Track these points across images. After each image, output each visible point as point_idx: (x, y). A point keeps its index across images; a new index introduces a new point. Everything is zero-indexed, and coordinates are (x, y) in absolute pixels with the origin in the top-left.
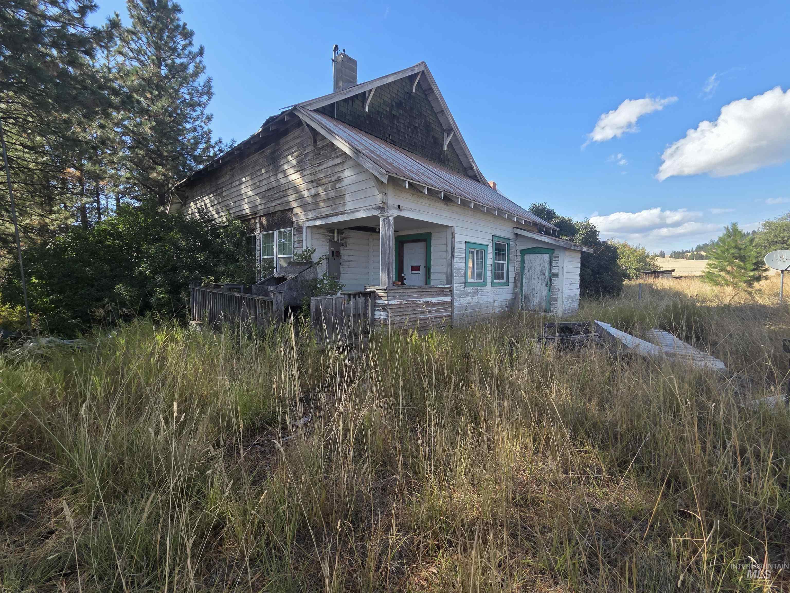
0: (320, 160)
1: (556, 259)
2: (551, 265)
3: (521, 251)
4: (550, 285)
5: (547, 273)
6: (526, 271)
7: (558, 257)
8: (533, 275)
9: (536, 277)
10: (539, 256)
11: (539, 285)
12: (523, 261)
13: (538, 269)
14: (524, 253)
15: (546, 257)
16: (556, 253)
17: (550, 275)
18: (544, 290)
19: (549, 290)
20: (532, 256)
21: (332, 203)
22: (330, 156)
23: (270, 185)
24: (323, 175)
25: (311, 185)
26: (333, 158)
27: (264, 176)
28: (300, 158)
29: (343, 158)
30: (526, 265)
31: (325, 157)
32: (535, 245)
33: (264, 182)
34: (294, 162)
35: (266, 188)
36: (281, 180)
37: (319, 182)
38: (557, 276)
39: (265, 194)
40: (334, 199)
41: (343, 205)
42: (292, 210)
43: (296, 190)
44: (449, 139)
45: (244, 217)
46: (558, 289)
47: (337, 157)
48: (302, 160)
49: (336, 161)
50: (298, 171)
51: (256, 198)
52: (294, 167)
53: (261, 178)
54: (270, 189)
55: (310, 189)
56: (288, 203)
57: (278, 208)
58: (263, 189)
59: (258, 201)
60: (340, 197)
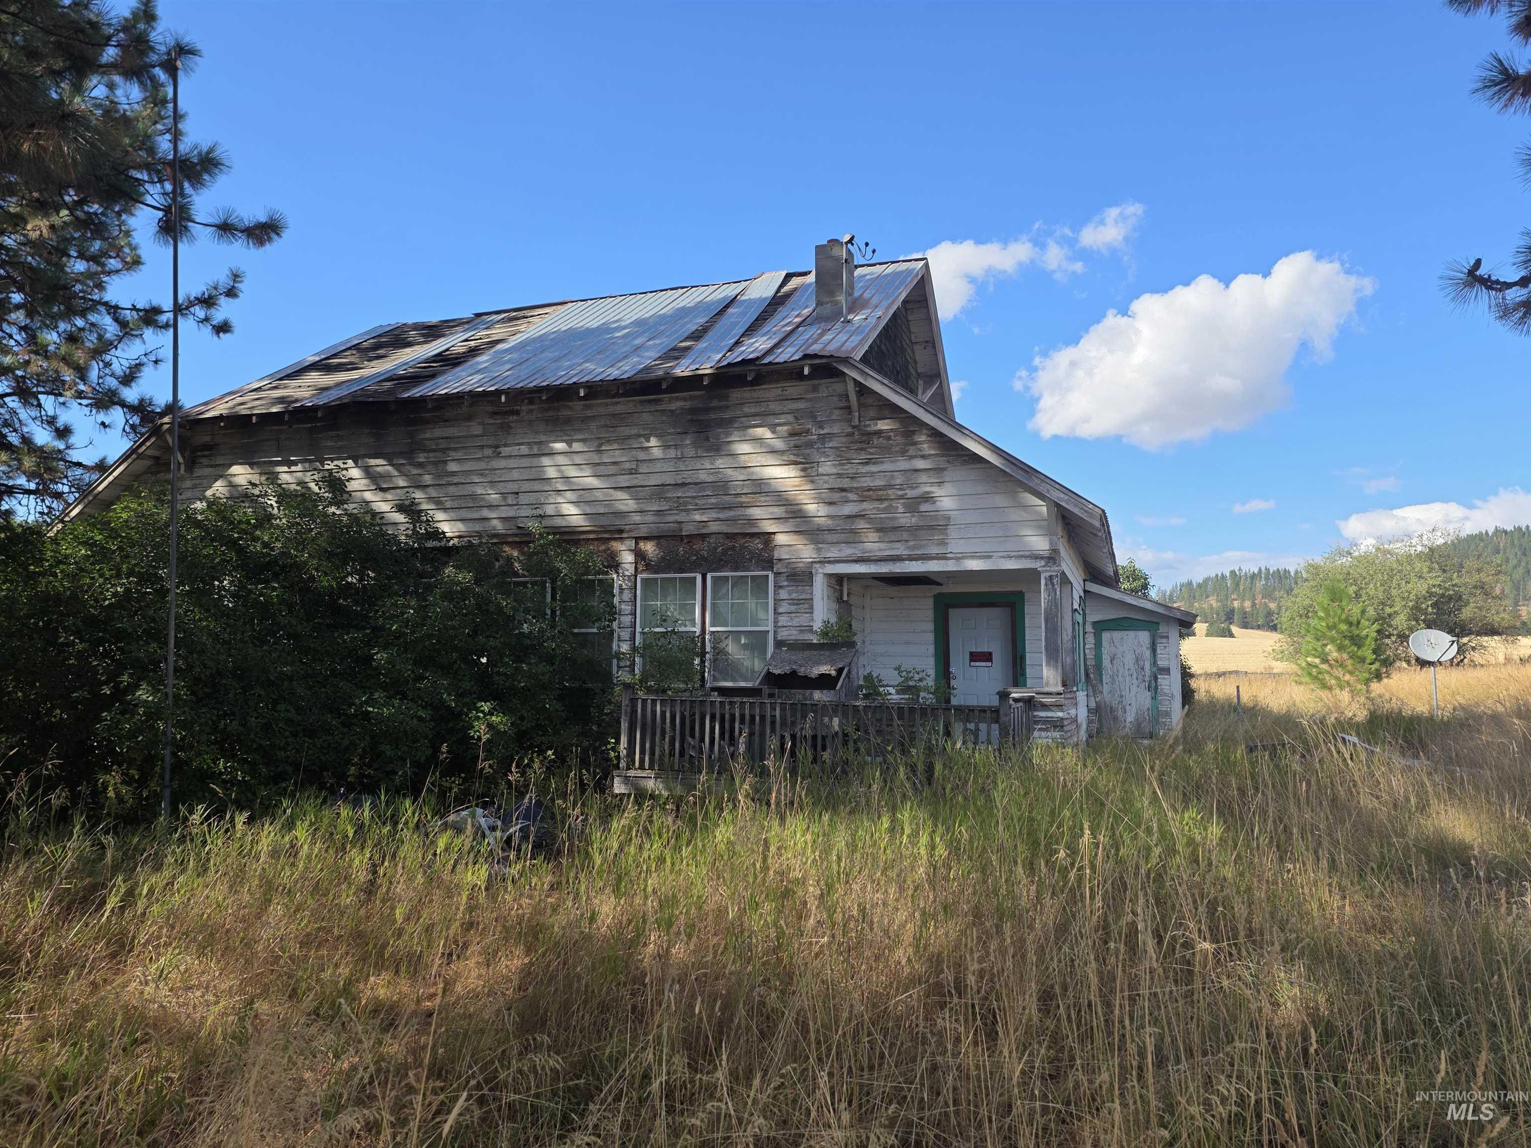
0: (871, 454)
1: (1164, 640)
2: (1154, 650)
3: (1095, 623)
4: (1156, 688)
5: (1147, 666)
6: (1106, 662)
7: (1167, 637)
8: (1121, 670)
9: (1127, 673)
10: (1131, 634)
11: (1134, 689)
12: (1098, 644)
13: (1129, 659)
14: (1101, 627)
15: (1144, 637)
16: (1162, 629)
17: (1155, 669)
18: (1144, 698)
19: (1154, 698)
20: (1117, 635)
21: (905, 536)
22: (903, 453)
23: (687, 477)
24: (879, 482)
25: (836, 496)
26: (912, 457)
27: (657, 453)
28: (803, 439)
29: (942, 462)
30: (1105, 651)
31: (887, 451)
32: (1122, 614)
33: (658, 467)
34: (779, 444)
35: (669, 479)
36: (730, 472)
37: (866, 494)
38: (1167, 671)
39: (660, 491)
40: (914, 530)
41: (943, 543)
42: (768, 537)
43: (781, 499)
44: (929, 393)
45: (561, 533)
46: (1172, 696)
47: (923, 457)
48: (810, 445)
49: (920, 464)
50: (795, 463)
51: (620, 495)
52: (781, 452)
53: (642, 456)
54: (683, 485)
55: (831, 504)
56: (752, 521)
57: (714, 527)
58: (654, 480)
59: (626, 502)
60: (931, 528)
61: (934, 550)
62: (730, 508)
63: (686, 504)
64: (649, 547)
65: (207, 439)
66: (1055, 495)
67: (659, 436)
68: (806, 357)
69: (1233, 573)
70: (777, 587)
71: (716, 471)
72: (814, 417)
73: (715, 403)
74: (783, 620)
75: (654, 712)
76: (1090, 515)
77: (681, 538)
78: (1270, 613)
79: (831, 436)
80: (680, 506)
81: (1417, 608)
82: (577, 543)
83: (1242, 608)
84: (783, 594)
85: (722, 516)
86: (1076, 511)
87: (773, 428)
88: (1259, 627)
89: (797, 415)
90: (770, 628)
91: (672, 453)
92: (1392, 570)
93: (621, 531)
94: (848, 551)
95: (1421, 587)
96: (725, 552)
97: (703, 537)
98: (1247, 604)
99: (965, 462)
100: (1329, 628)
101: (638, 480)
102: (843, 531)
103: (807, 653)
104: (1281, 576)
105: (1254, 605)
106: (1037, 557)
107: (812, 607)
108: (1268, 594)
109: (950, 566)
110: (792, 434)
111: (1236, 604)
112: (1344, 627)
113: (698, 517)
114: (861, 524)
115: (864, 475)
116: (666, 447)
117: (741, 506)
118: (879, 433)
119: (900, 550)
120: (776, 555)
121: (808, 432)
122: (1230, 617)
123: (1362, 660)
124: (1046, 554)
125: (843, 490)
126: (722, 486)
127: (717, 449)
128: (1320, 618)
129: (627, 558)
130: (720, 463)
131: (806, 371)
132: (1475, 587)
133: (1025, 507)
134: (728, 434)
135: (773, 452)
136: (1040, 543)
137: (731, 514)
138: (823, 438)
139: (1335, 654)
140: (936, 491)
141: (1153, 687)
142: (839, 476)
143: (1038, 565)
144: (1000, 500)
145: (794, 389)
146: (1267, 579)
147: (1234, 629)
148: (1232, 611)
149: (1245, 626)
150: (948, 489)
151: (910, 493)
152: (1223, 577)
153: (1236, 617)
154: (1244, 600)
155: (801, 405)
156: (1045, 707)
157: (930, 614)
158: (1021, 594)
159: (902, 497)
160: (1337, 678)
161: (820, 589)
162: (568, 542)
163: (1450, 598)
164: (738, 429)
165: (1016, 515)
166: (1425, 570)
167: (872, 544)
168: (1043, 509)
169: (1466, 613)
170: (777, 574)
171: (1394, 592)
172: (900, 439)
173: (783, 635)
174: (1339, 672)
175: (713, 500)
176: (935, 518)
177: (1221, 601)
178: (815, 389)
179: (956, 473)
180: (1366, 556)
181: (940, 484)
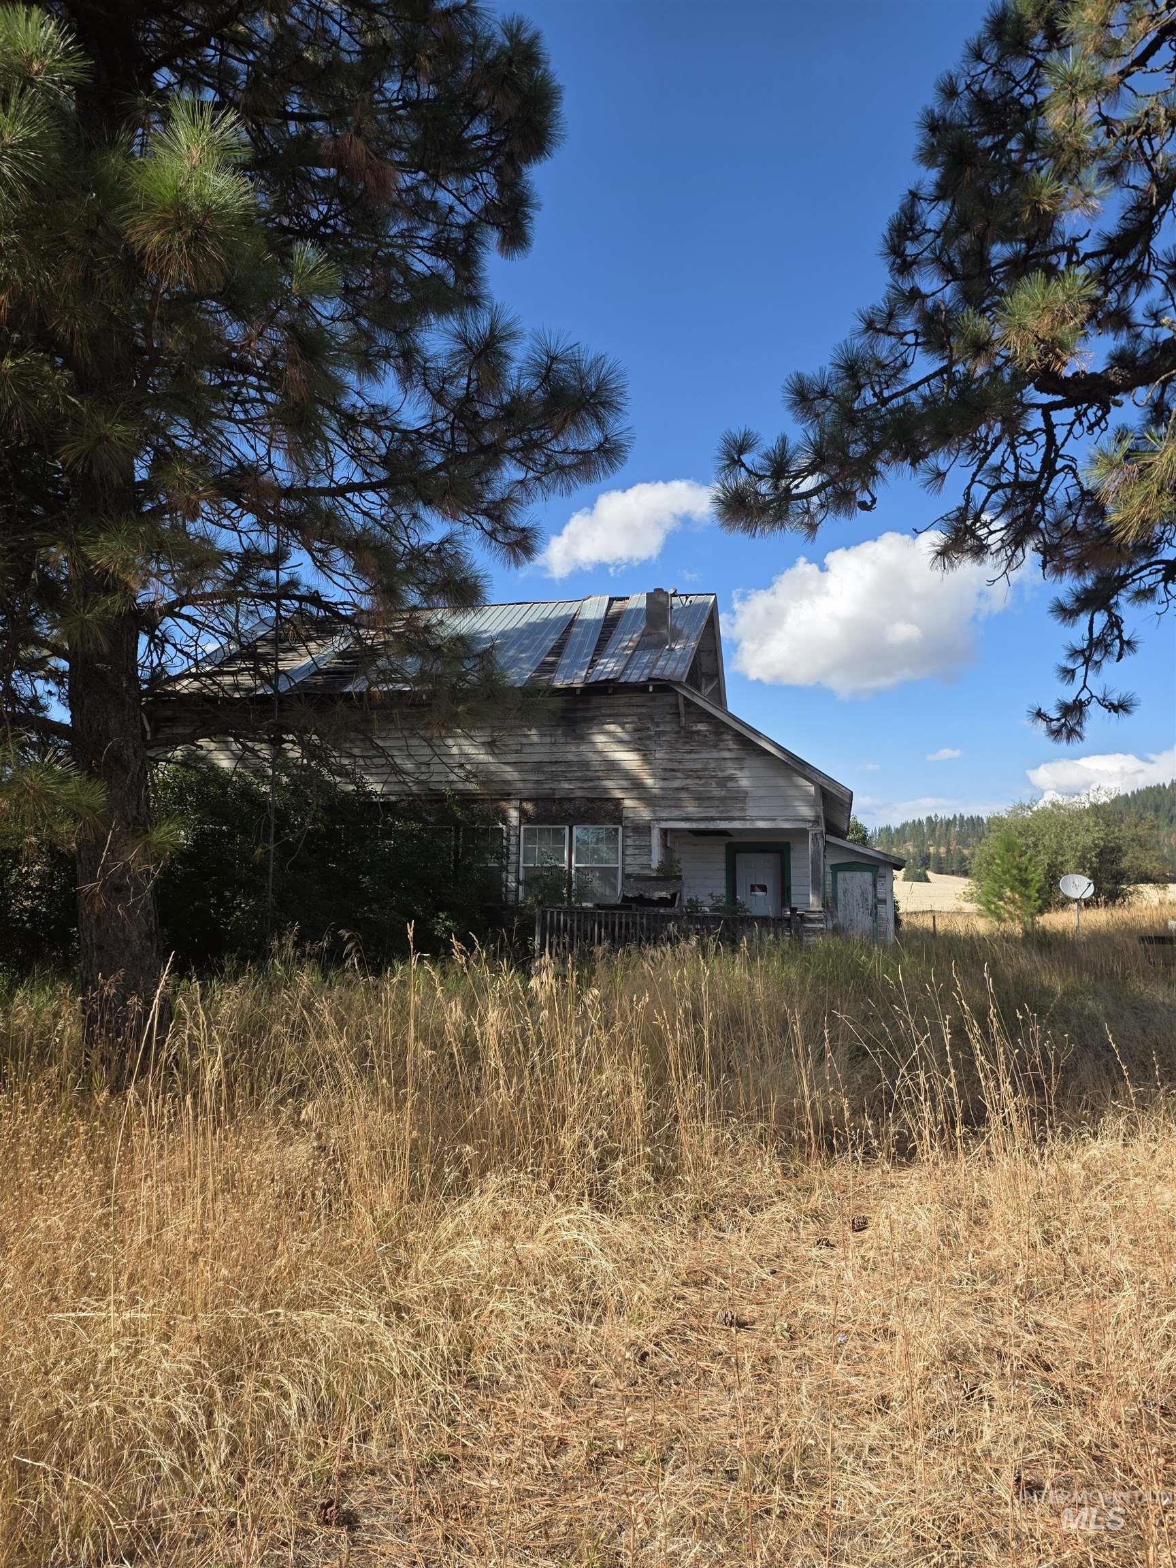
0: (693, 746)
1: (882, 879)
2: (875, 886)
3: (832, 866)
4: (876, 914)
5: (870, 898)
6: (840, 894)
7: (883, 877)
8: (851, 901)
9: (855, 903)
10: (858, 874)
11: (860, 914)
12: (835, 881)
13: (857, 893)
14: (836, 868)
15: (868, 876)
16: (881, 871)
17: (875, 900)
18: (867, 922)
19: (875, 921)
20: (848, 875)
21: (717, 803)
22: (715, 746)
23: (559, 757)
24: (699, 766)
25: (668, 774)
26: (722, 750)
27: (535, 739)
28: (645, 734)
29: (742, 754)
30: (839, 886)
31: (704, 744)
32: (852, 859)
33: (537, 749)
34: (625, 737)
35: (546, 759)
36: (590, 754)
37: (689, 774)
38: (884, 902)
39: (538, 767)
40: (722, 799)
41: (743, 809)
42: (618, 801)
43: (627, 775)
44: (710, 688)
45: (463, 795)
46: (888, 920)
47: (729, 750)
48: (650, 738)
49: (727, 755)
50: (638, 750)
51: (508, 768)
52: (630, 742)
53: (525, 741)
54: (556, 762)
55: (664, 779)
56: (606, 790)
57: (579, 793)
58: (536, 758)
59: (510, 773)
60: (735, 798)
61: (737, 814)
62: (591, 780)
63: (558, 776)
64: (529, 806)
65: (169, 713)
66: (821, 780)
67: (537, 728)
68: (650, 679)
69: (929, 819)
70: (625, 837)
71: (580, 754)
72: (652, 719)
73: (580, 706)
74: (629, 860)
75: (559, 920)
76: (843, 794)
77: (554, 800)
78: (963, 859)
79: (663, 733)
80: (554, 777)
81: (1083, 857)
82: (475, 801)
83: (938, 853)
84: (629, 842)
85: (585, 785)
86: (834, 791)
87: (622, 725)
88: (953, 873)
89: (641, 717)
90: (620, 865)
91: (548, 740)
92: (1064, 823)
93: (509, 794)
94: (676, 813)
95: (1088, 840)
96: (586, 811)
97: (570, 800)
98: (943, 850)
99: (758, 755)
100: (1004, 873)
101: (523, 758)
102: (672, 799)
103: (648, 883)
104: (975, 823)
105: (948, 851)
106: (806, 821)
107: (650, 851)
108: (962, 841)
109: (748, 825)
110: (636, 730)
111: (932, 850)
112: (1015, 872)
113: (566, 786)
114: (683, 795)
115: (689, 760)
116: (541, 735)
117: (599, 779)
118: (698, 732)
119: (713, 813)
120: (625, 813)
121: (648, 729)
122: (926, 862)
123: (1029, 898)
124: (812, 819)
125: (673, 770)
126: (585, 765)
127: (582, 738)
128: (997, 865)
129: (514, 814)
130: (583, 748)
131: (651, 689)
132: (1133, 840)
133: (797, 787)
134: (589, 728)
135: (621, 742)
136: (806, 811)
137: (591, 784)
138: (659, 734)
139: (1009, 894)
140: (739, 774)
141: (874, 913)
142: (670, 760)
143: (807, 826)
144: (781, 782)
145: (638, 699)
146: (961, 826)
147: (930, 874)
148: (928, 856)
149: (940, 871)
150: (746, 773)
151: (720, 774)
152: (920, 823)
153: (932, 863)
154: (939, 847)
155: (644, 710)
156: (811, 921)
157: (723, 857)
158: (788, 844)
159: (714, 777)
160: (1010, 913)
161: (656, 839)
162: (468, 800)
163: (1113, 849)
164: (598, 724)
165: (792, 792)
166: (1092, 824)
167: (691, 809)
168: (812, 789)
169: (1125, 863)
170: (625, 828)
171: (1065, 843)
172: (712, 737)
173: (629, 870)
174: (1011, 908)
175: (579, 774)
176: (738, 792)
177: (918, 846)
178: (653, 700)
179: (753, 762)
180: (1044, 809)
181: (741, 769)
